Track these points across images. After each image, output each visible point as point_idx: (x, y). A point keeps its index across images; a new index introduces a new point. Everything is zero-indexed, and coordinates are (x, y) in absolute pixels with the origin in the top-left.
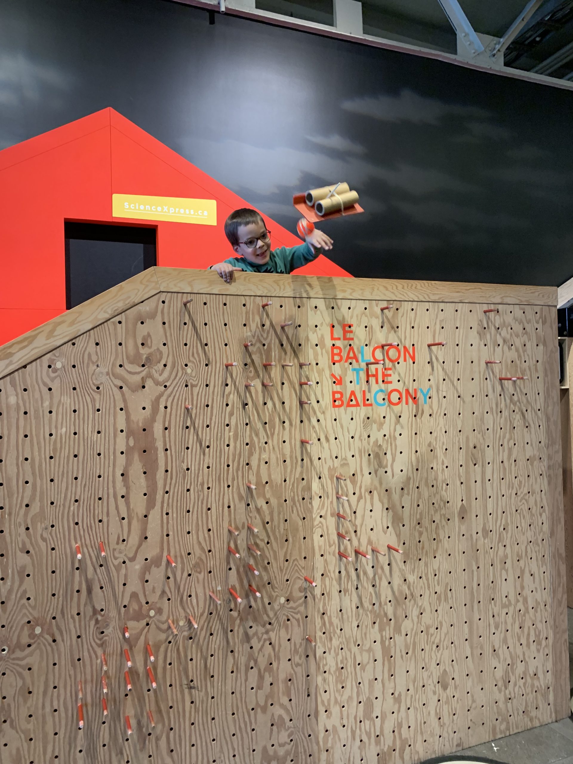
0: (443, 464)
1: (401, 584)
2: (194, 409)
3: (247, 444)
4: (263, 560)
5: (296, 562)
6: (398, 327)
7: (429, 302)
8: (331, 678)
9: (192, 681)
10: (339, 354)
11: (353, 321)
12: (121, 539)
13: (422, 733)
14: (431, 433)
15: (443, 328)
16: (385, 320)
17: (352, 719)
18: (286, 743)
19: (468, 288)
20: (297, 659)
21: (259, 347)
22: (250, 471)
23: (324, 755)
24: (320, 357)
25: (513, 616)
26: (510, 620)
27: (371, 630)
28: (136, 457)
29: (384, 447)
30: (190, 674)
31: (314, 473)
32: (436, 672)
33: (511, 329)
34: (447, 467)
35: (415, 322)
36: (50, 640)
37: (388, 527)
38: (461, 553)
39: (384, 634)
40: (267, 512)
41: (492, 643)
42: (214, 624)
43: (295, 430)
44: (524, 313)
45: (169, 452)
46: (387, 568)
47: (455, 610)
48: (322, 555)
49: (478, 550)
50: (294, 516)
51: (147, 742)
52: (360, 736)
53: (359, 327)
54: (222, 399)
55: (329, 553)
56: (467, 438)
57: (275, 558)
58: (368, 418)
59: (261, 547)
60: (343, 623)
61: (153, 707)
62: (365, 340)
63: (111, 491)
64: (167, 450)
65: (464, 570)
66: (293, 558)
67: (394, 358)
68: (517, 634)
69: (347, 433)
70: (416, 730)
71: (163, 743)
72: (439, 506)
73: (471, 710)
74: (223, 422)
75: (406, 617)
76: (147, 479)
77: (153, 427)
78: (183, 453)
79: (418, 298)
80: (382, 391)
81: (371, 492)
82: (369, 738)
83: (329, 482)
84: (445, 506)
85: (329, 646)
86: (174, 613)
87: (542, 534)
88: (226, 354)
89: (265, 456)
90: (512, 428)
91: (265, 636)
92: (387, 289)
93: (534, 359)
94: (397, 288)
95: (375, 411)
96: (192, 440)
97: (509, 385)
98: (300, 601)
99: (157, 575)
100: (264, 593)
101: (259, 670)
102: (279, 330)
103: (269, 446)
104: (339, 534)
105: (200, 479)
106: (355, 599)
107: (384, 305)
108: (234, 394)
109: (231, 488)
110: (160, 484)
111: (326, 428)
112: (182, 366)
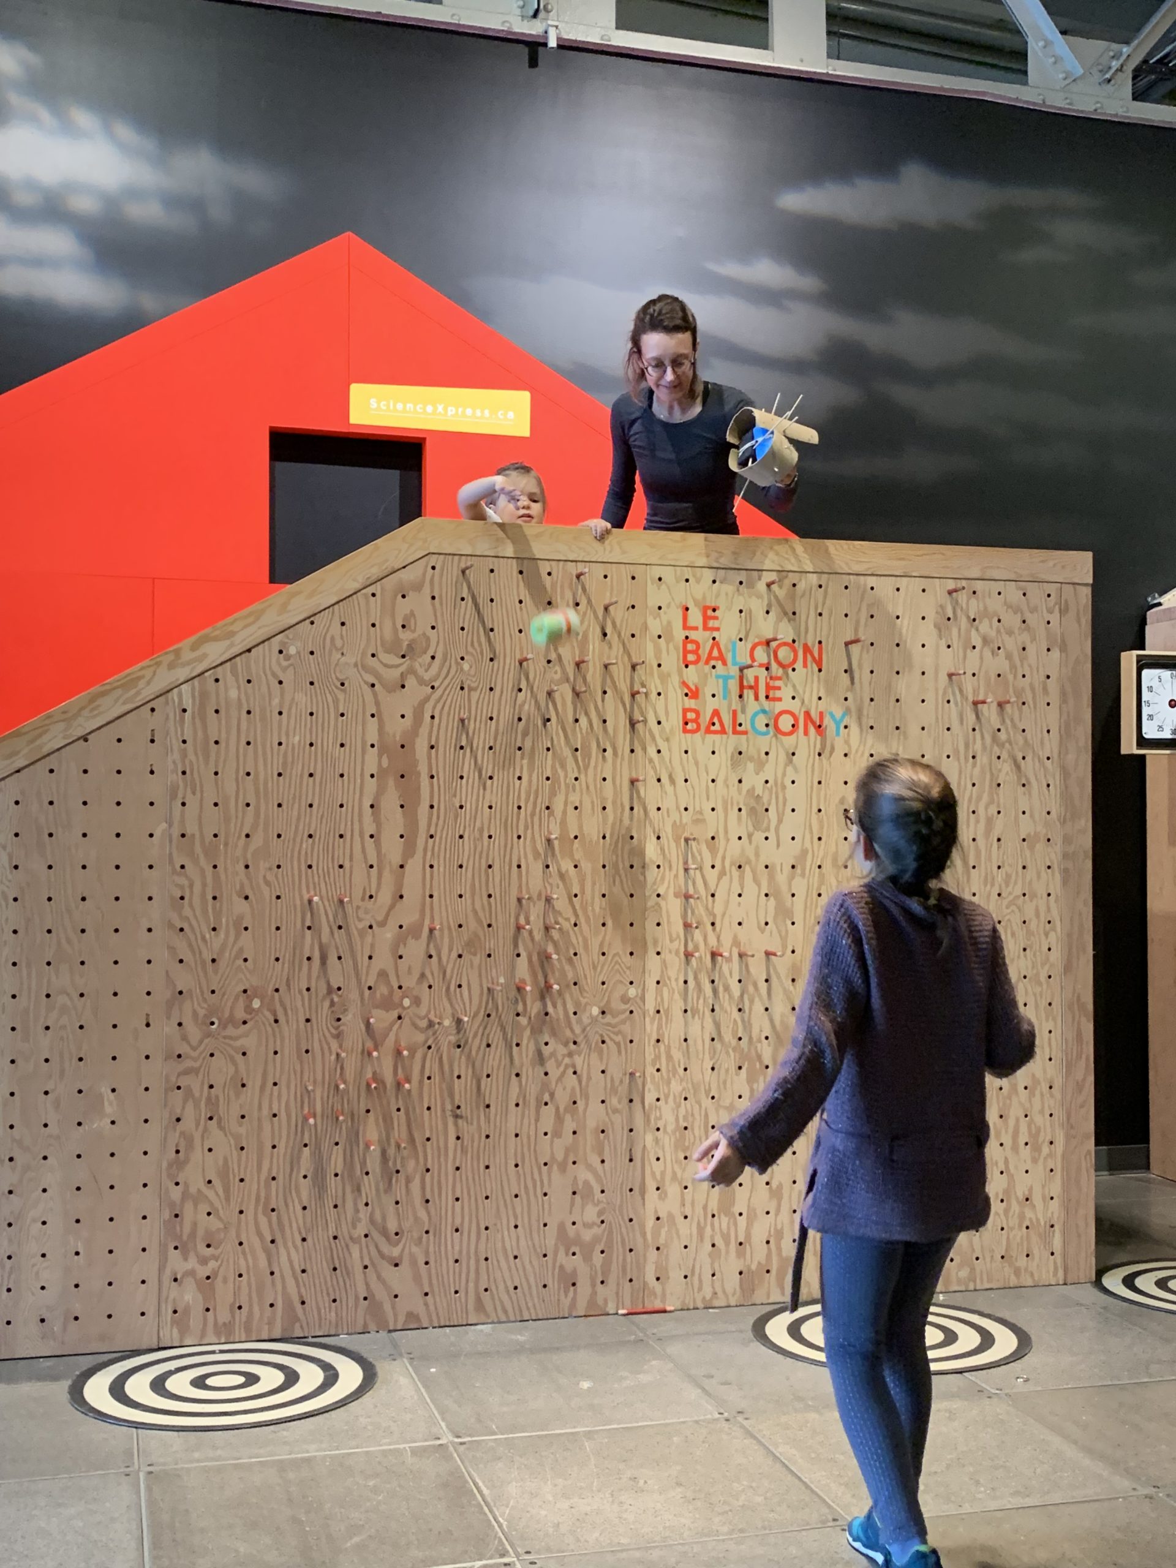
1: (787, 1014)
2: (472, 722)
3: (548, 779)
4: (567, 948)
5: (617, 958)
6: (794, 613)
7: (849, 574)
8: (667, 1141)
9: (459, 1107)
10: (695, 652)
11: (720, 603)
12: (368, 895)
14: (846, 783)
15: (872, 616)
16: (773, 601)
17: (699, 1210)
18: (594, 1224)
19: (920, 553)
20: (614, 1101)
22: (552, 819)
23: (653, 1254)
24: (664, 654)
27: (735, 1078)
28: (391, 782)
29: (765, 800)
30: (457, 1098)
31: (649, 830)
33: (999, 621)
35: (824, 604)
36: (272, 1019)
37: (767, 924)
40: (575, 880)
42: (493, 1032)
43: (621, 763)
44: (1024, 594)
45: (435, 780)
46: (763, 986)
48: (658, 953)
50: (617, 890)
51: (394, 1181)
52: (712, 1237)
53: (730, 610)
54: (512, 710)
55: (670, 952)
57: (586, 949)
58: (740, 753)
59: (565, 929)
60: (689, 1058)
61: (404, 1134)
62: (739, 631)
63: (356, 827)
64: (432, 777)
66: (613, 952)
67: (785, 662)
69: (705, 774)
71: (415, 1187)
74: (513, 743)
76: (404, 815)
77: (414, 744)
78: (455, 784)
79: (830, 568)
80: (764, 712)
81: (740, 867)
82: (727, 1244)
83: (673, 845)
85: (666, 1091)
86: (437, 1007)
87: (1046, 967)
88: (520, 644)
89: (574, 799)
90: (995, 785)
91: (567, 1060)
92: (776, 553)
93: (1041, 673)
94: (794, 553)
95: (751, 743)
96: (467, 768)
97: (990, 712)
98: (623, 1017)
99: (415, 949)
100: (567, 997)
101: (557, 1109)
102: (600, 612)
103: (580, 785)
104: (687, 926)
105: (478, 824)
106: (709, 1026)
107: (773, 577)
108: (530, 704)
109: (522, 839)
110: (422, 824)
111: (670, 763)
112: (456, 659)
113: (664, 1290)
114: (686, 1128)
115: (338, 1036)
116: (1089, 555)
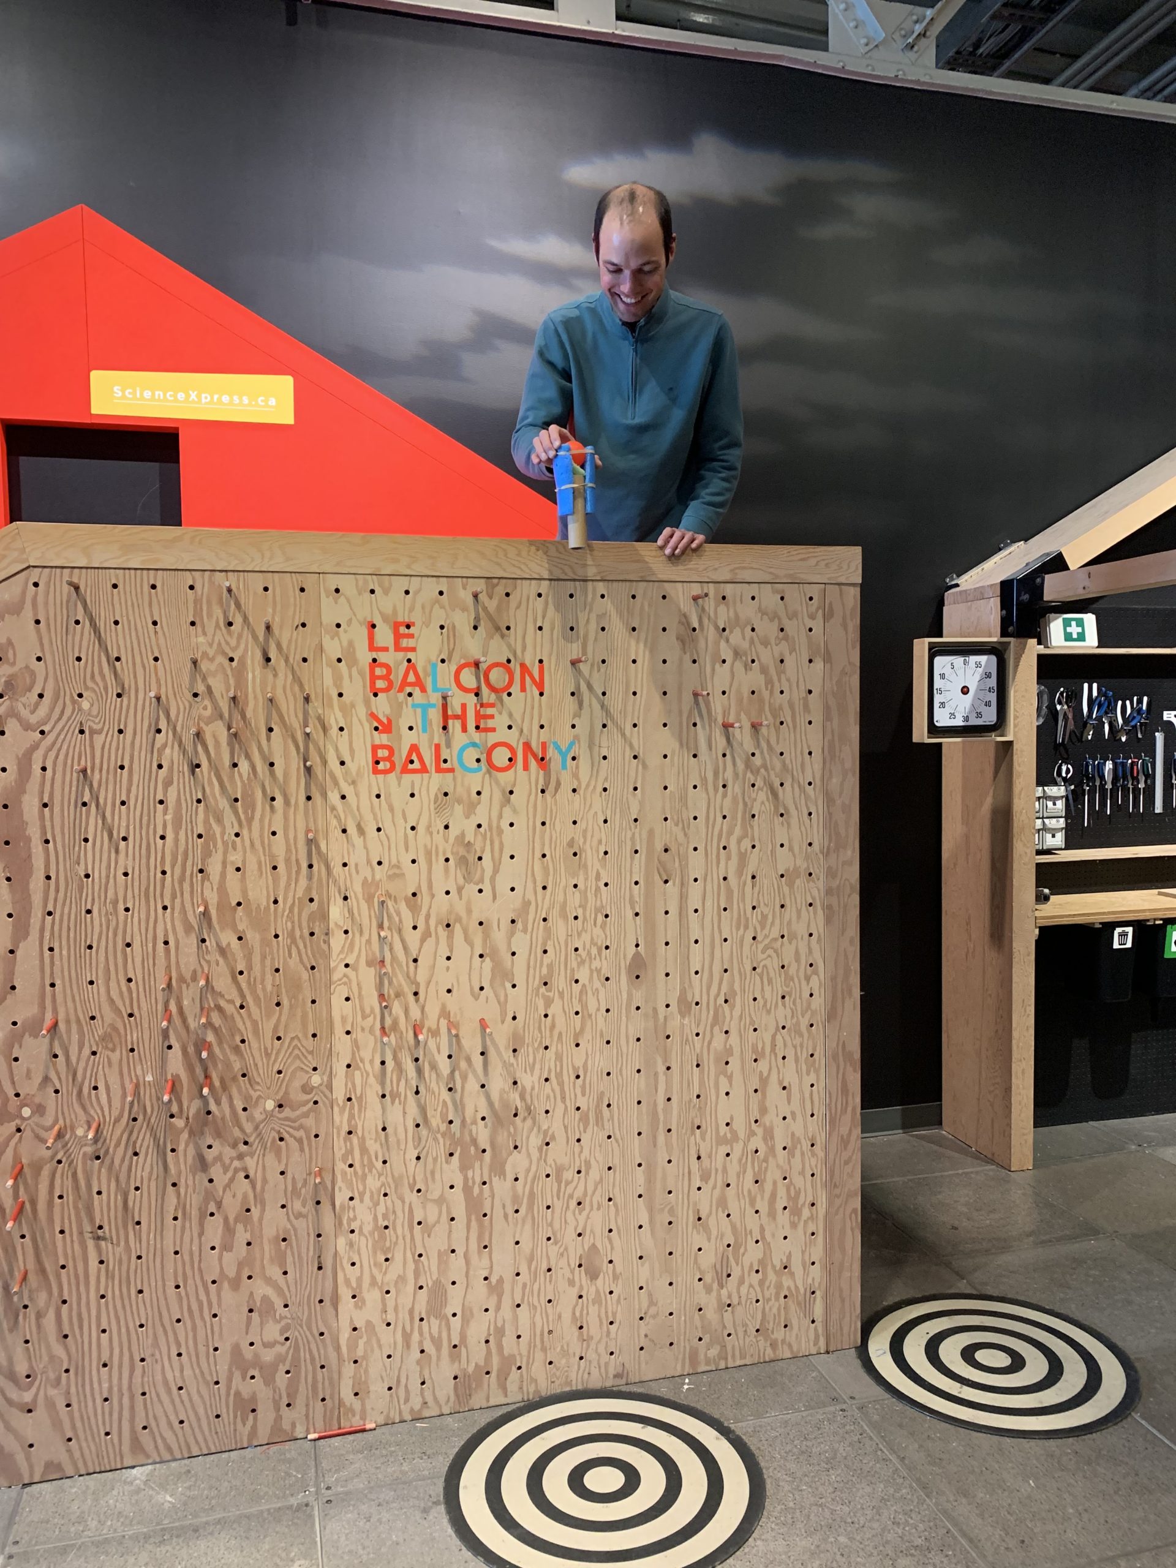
0: (598, 877)
1: (507, 1089)
2: (97, 772)
3: (200, 836)
4: (233, 1035)
5: (296, 1042)
6: (508, 628)
7: (574, 580)
8: (363, 1243)
9: (100, 1227)
10: (386, 677)
11: (416, 617)
13: (544, 1349)
14: (575, 823)
15: (603, 629)
16: (482, 614)
17: (404, 1315)
18: (276, 1342)
20: (297, 1205)
21: (221, 665)
22: (207, 883)
23: (349, 1369)
24: (346, 681)
25: (740, 1160)
26: (733, 1165)
27: (445, 1165)
29: (478, 847)
30: (97, 1217)
31: (333, 889)
32: (576, 1249)
33: (753, 630)
34: (606, 885)
35: (544, 617)
37: (482, 989)
38: (632, 1040)
39: (470, 1174)
40: (239, 955)
41: (695, 1204)
42: (141, 1138)
43: (295, 815)
45: (51, 845)
46: (478, 1060)
47: (617, 1141)
48: (348, 1033)
49: (668, 1037)
50: (294, 963)
51: (21, 1318)
52: (421, 1343)
53: (428, 626)
54: (149, 756)
55: (363, 1029)
56: (651, 833)
57: (256, 1032)
58: (446, 794)
59: (228, 1013)
60: (388, 1149)
61: (31, 1265)
62: (440, 652)
64: (47, 842)
65: (639, 1071)
66: (291, 1035)
67: (500, 685)
68: (749, 1191)
69: (402, 821)
70: (531, 1346)
71: (49, 1320)
72: (589, 954)
73: (647, 1319)
74: (152, 796)
75: (516, 1147)
76: (12, 891)
77: (21, 802)
78: (77, 848)
79: (551, 572)
80: (474, 745)
81: (448, 925)
82: (439, 1349)
83: (364, 906)
84: (600, 955)
85: (361, 1188)
86: (67, 1115)
87: (808, 1015)
88: (156, 674)
89: (235, 858)
90: (748, 816)
91: (236, 1164)
92: (484, 556)
93: (802, 687)
94: (506, 555)
95: (459, 780)
96: (93, 827)
97: (743, 736)
98: (305, 1109)
99: (34, 1049)
100: (234, 1092)
101: (226, 1220)
102: (261, 632)
103: (243, 841)
104: (382, 996)
105: (111, 894)
106: (413, 1111)
107: (480, 586)
108: (173, 748)
109: (169, 910)
110: (37, 899)
111: (358, 809)
112: (72, 696)
113: (363, 1405)
114: (386, 1227)
116: (858, 551)
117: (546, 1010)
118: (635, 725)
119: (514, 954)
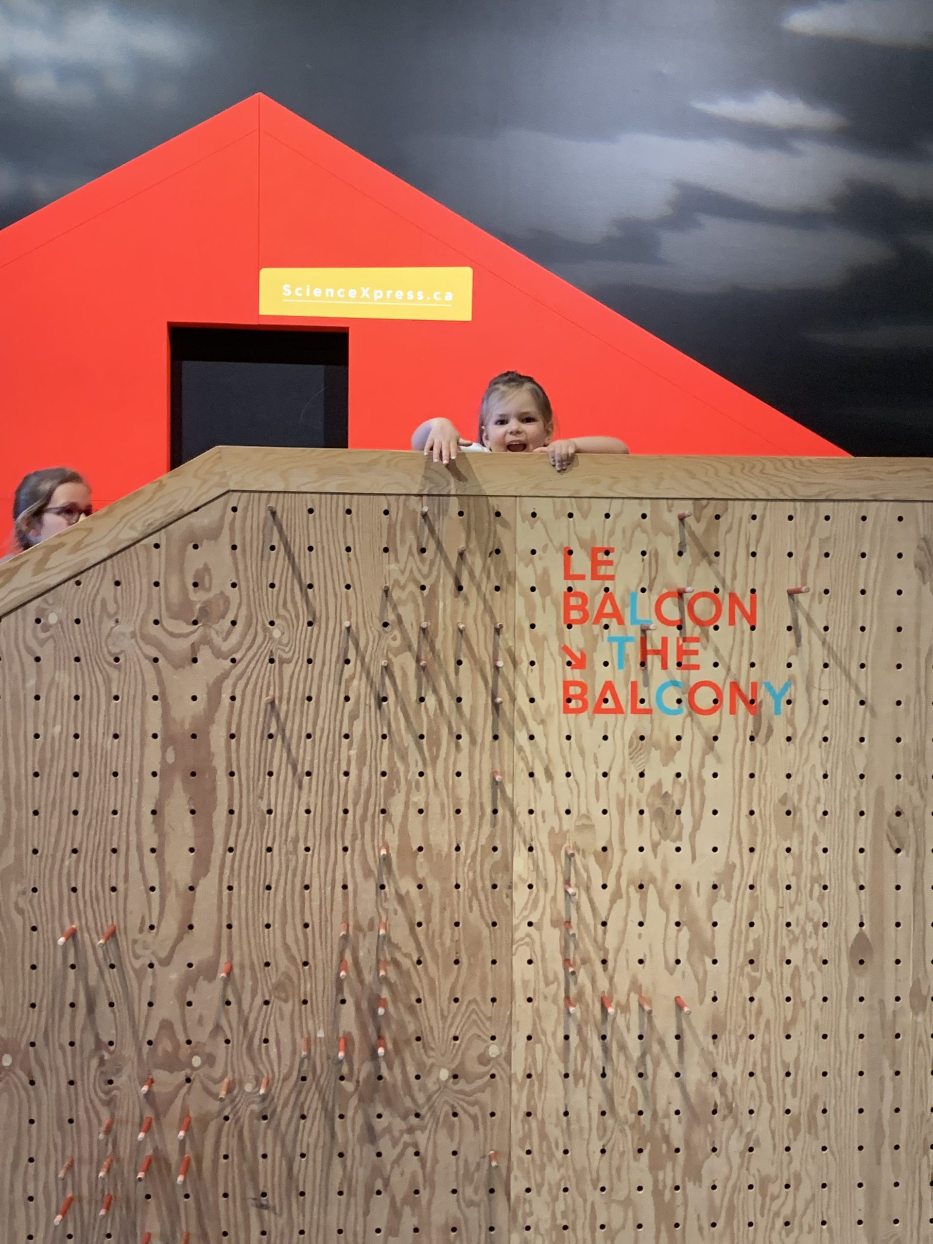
0: (815, 841)
1: (704, 1080)
2: (284, 702)
3: (384, 774)
4: (408, 993)
5: (473, 1006)
6: (717, 554)
7: (794, 500)
9: (264, 1195)
10: (581, 608)
11: (616, 543)
12: (148, 925)
14: (789, 776)
15: (827, 555)
16: (688, 539)
19: (896, 468)
20: (468, 1192)
21: (412, 593)
22: (388, 825)
24: (539, 612)
27: (632, 1163)
28: (178, 785)
29: (676, 798)
30: (262, 1182)
34: (825, 850)
35: (758, 542)
36: (26, 1080)
37: (678, 962)
38: (854, 1037)
39: (661, 1176)
40: (419, 904)
42: (309, 1099)
43: (481, 755)
45: (236, 778)
46: (672, 1044)
47: (834, 1155)
48: (530, 1000)
49: (898, 1036)
50: (474, 917)
53: (627, 552)
54: (336, 686)
55: (546, 997)
56: (880, 793)
57: (433, 991)
58: (642, 738)
59: (405, 968)
60: (569, 1136)
61: (193, 1228)
62: (641, 579)
63: (133, 839)
64: (232, 774)
65: (861, 1073)
66: (468, 998)
67: (705, 617)
69: (594, 766)
72: (803, 930)
74: (337, 729)
75: (714, 1150)
76: (196, 824)
77: (209, 733)
78: (261, 782)
79: (768, 493)
80: (675, 683)
81: (641, 887)
83: (550, 859)
84: (817, 934)
85: (539, 1180)
86: (236, 1068)
88: (348, 602)
89: (418, 799)
91: (406, 1138)
92: (693, 476)
94: (717, 474)
95: (657, 724)
96: (278, 759)
98: (480, 1082)
99: (208, 995)
100: (407, 1056)
101: (393, 1200)
102: (454, 559)
103: (426, 781)
104: (567, 962)
105: (292, 831)
106: (598, 1096)
107: (687, 508)
108: (360, 679)
109: (349, 852)
110: (219, 833)
111: (547, 752)
112: (264, 624)
114: (565, 1228)
115: (110, 1103)
117: (751, 993)
118: (862, 666)
119: (715, 924)
